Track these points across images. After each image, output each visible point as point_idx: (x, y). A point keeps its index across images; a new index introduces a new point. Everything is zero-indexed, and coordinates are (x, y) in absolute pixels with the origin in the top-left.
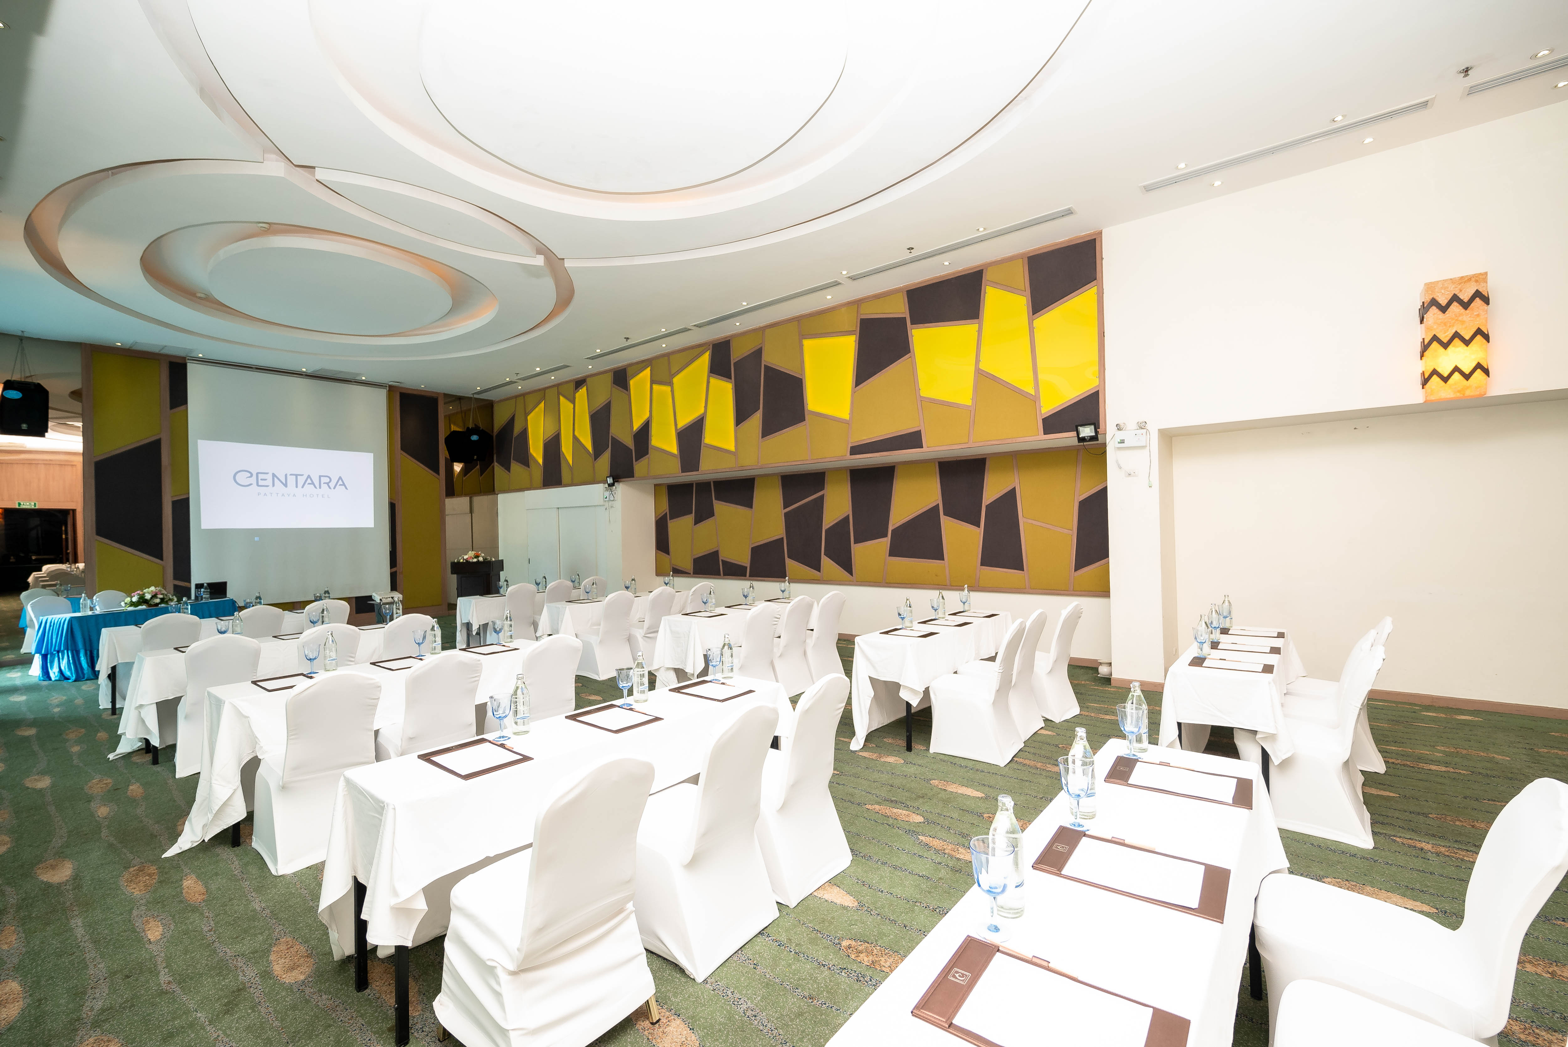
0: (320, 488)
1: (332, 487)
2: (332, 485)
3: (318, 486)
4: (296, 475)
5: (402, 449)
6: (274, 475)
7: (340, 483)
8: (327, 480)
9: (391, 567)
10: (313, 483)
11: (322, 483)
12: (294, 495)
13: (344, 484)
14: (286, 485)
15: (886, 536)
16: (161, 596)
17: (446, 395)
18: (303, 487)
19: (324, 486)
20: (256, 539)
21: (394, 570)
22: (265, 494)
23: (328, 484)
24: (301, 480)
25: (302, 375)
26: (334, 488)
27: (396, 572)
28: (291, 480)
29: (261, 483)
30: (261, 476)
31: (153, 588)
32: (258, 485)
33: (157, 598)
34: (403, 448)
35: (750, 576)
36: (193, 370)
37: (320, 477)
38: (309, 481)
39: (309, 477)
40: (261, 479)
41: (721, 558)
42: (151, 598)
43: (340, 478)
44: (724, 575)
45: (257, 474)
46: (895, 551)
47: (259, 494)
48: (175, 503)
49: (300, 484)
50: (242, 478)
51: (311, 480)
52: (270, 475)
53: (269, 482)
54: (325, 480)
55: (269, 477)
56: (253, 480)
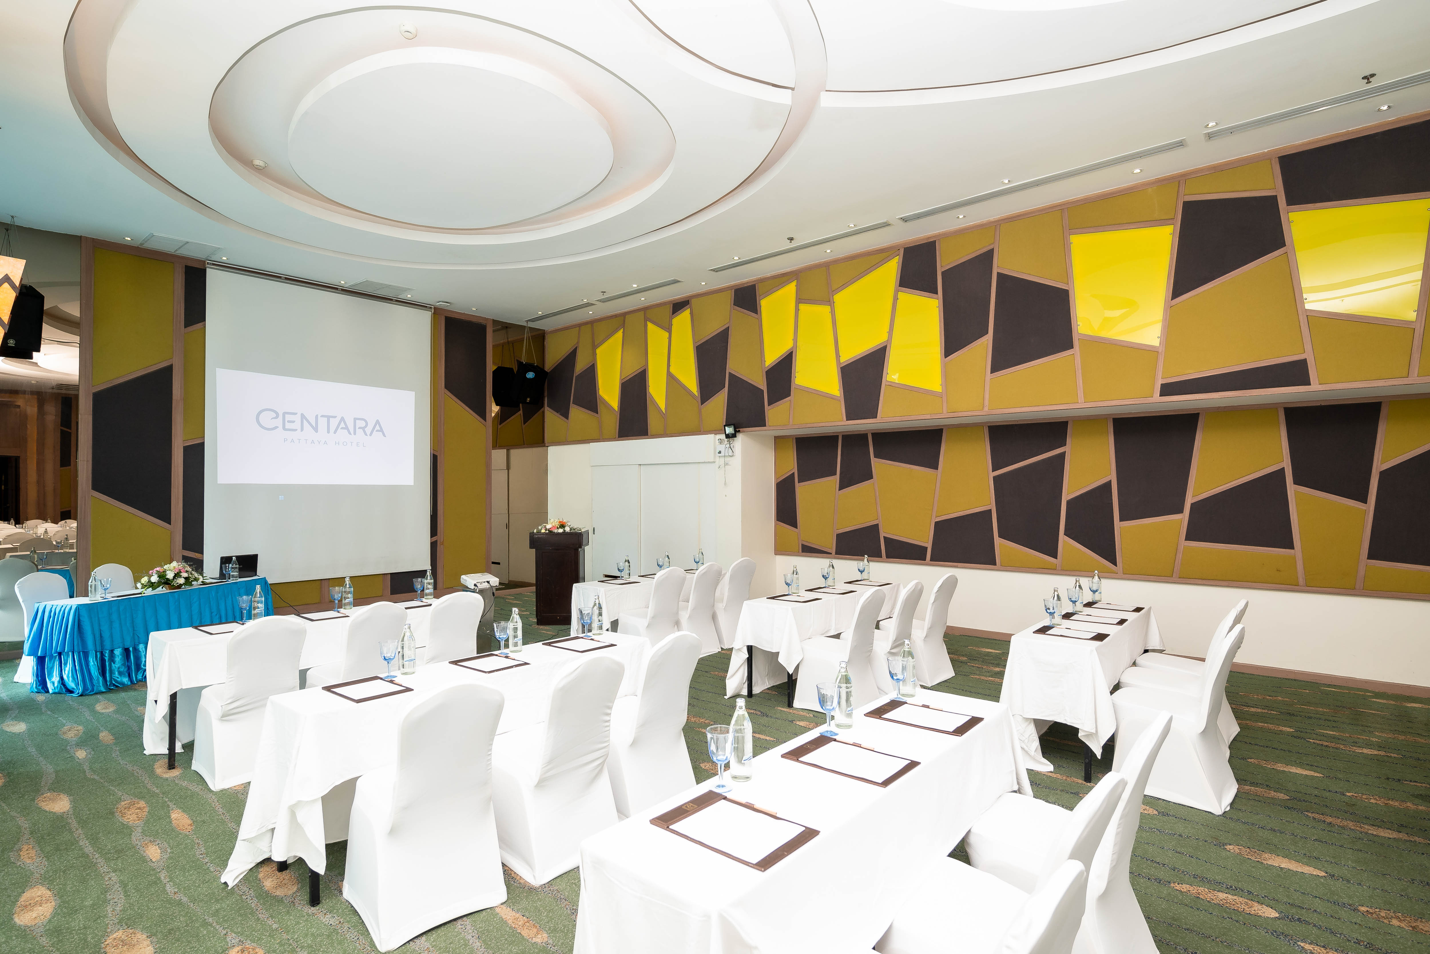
0: (355, 434)
1: (368, 433)
2: (368, 430)
3: (352, 432)
4: (329, 417)
5: (446, 387)
6: (303, 417)
7: (378, 427)
8: (363, 424)
9: (432, 537)
10: (346, 428)
11: (357, 427)
12: (325, 443)
13: (381, 430)
14: (316, 429)
15: (1180, 511)
16: (185, 575)
17: (495, 322)
18: (335, 432)
19: (360, 432)
20: (281, 498)
21: (434, 539)
22: (292, 441)
23: (363, 429)
24: (334, 423)
25: (337, 289)
26: (371, 435)
27: (436, 541)
28: (323, 422)
29: (288, 426)
30: (288, 417)
31: (174, 564)
32: (284, 429)
33: (180, 577)
35: (931, 560)
36: (214, 278)
37: (355, 419)
38: (342, 425)
39: (342, 419)
40: (289, 422)
41: (882, 535)
42: (174, 577)
43: (378, 422)
44: (888, 557)
45: (284, 414)
46: (1193, 534)
47: (285, 440)
48: (186, 449)
49: (333, 428)
50: (266, 419)
51: (345, 424)
52: (299, 416)
53: (297, 425)
54: (360, 424)
55: (297, 418)
56: (279, 422)
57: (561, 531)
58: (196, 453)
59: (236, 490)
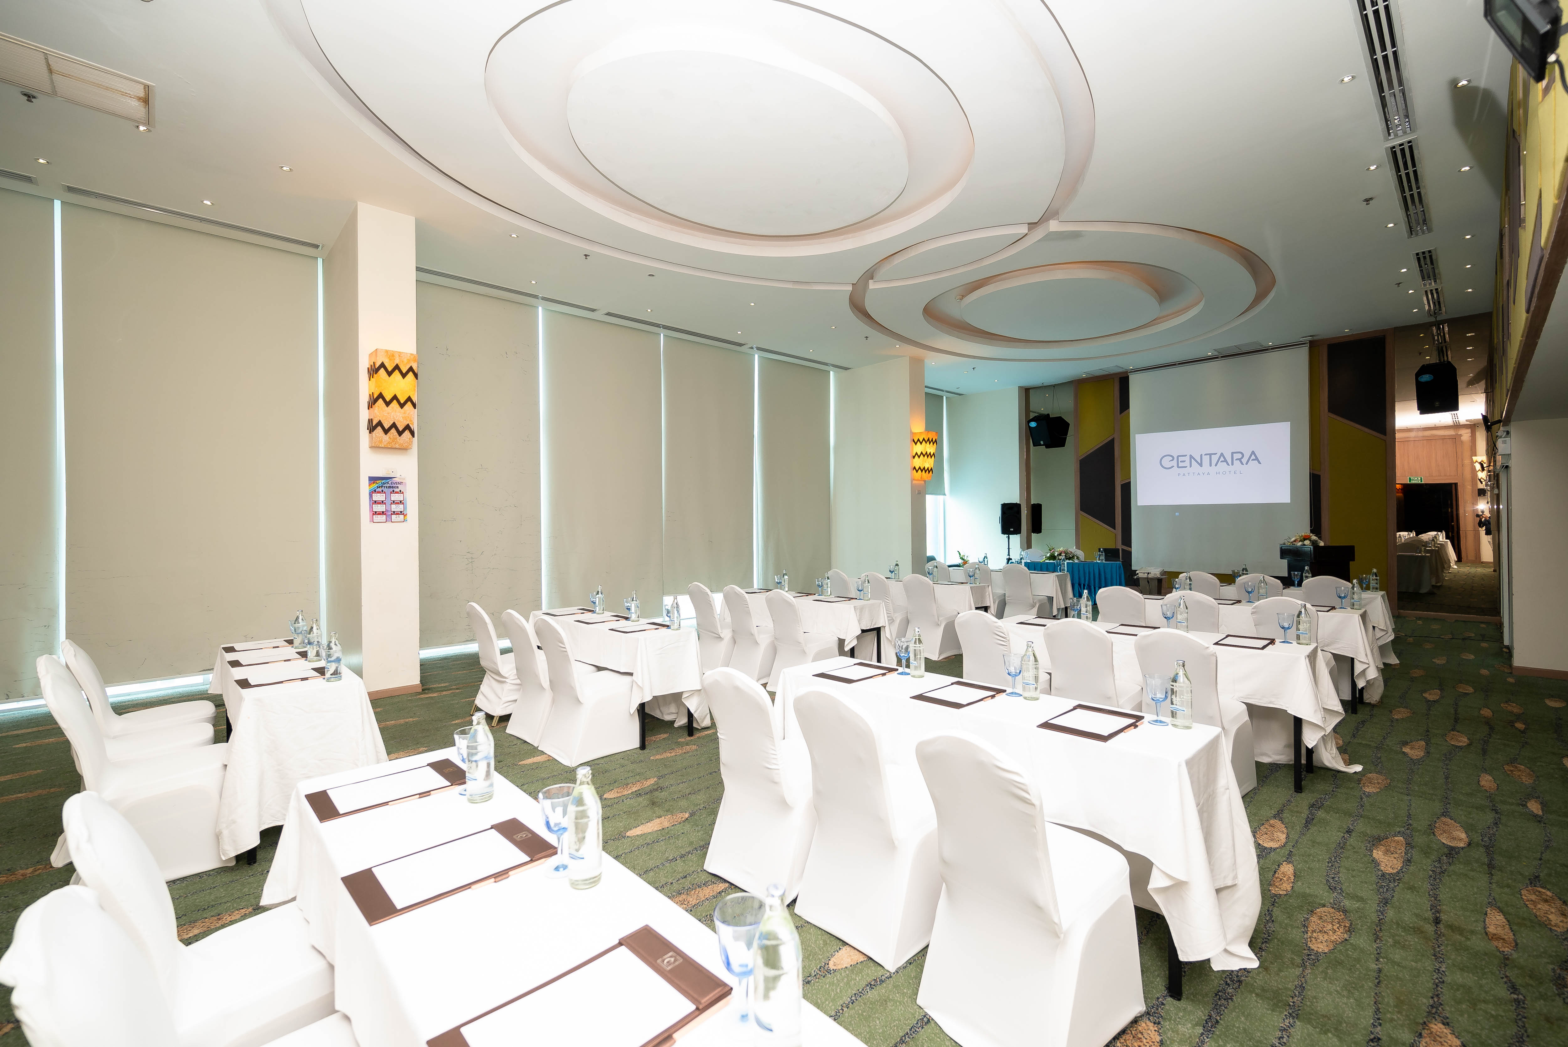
0: (1232, 464)
1: (1244, 463)
2: (1244, 460)
3: (1230, 463)
4: (1210, 455)
5: (1330, 410)
6: (1191, 457)
7: (1253, 457)
8: (1240, 456)
10: (1225, 461)
11: (1234, 459)
13: (1257, 459)
14: (1201, 465)
17: (1398, 329)
18: (1216, 465)
19: (1237, 463)
20: (1177, 514)
22: (1184, 475)
23: (1240, 460)
24: (1215, 458)
26: (1247, 464)
28: (1206, 459)
29: (1181, 464)
30: (1181, 459)
32: (1178, 467)
33: (1061, 555)
34: (1332, 405)
36: (1132, 379)
37: (1233, 453)
38: (1222, 459)
39: (1222, 455)
40: (1181, 462)
42: (1057, 555)
43: (1253, 453)
45: (1178, 457)
47: (1179, 474)
48: (1122, 486)
49: (1214, 463)
50: (1166, 462)
51: (1224, 458)
52: (1188, 457)
53: (1187, 464)
54: (1236, 456)
55: (1187, 459)
56: (1174, 463)
58: (1127, 488)
59: (1151, 509)
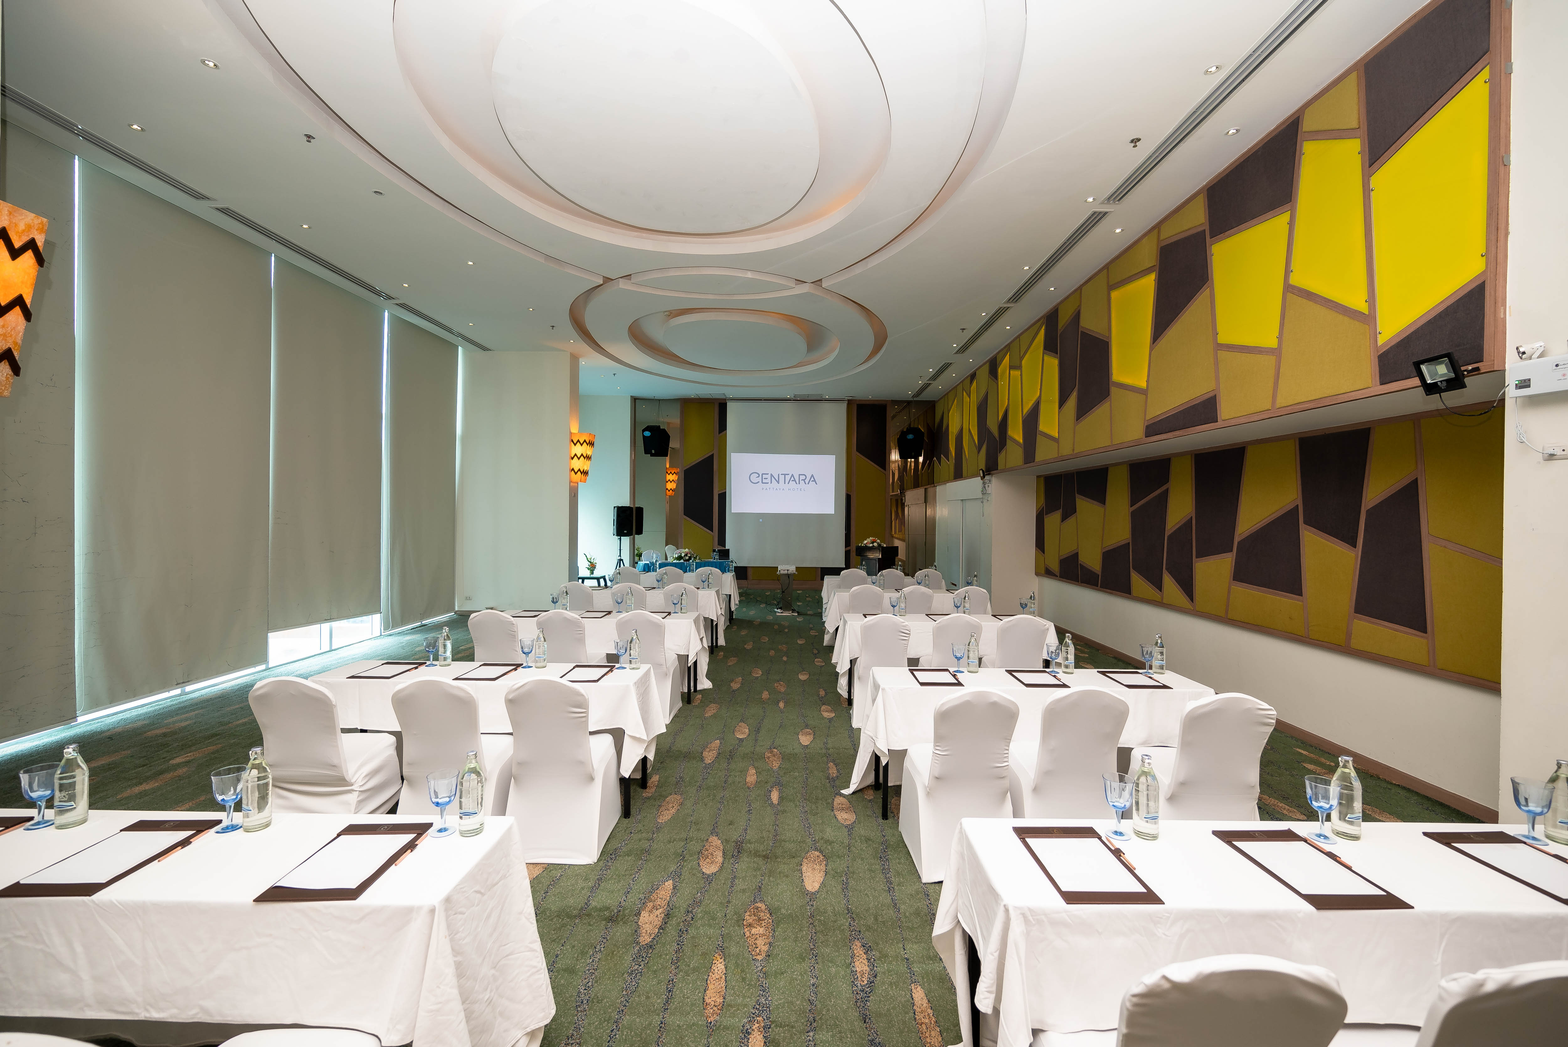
0: (799, 484)
2: (807, 481)
3: (798, 482)
4: (785, 475)
5: (857, 450)
6: (772, 475)
7: (812, 479)
8: (804, 477)
9: (846, 547)
10: (795, 480)
11: (801, 480)
12: (783, 489)
13: (814, 481)
14: (778, 482)
16: (690, 555)
17: (895, 402)
18: (788, 483)
19: (802, 483)
20: (761, 520)
21: (848, 548)
22: (766, 489)
23: (804, 480)
24: (788, 477)
26: (808, 484)
27: (849, 550)
28: (782, 478)
29: (764, 481)
30: (764, 476)
31: (687, 550)
32: (762, 483)
33: (687, 556)
34: (859, 450)
35: (1100, 587)
36: (730, 407)
37: (800, 475)
38: (792, 479)
39: (792, 475)
40: (764, 478)
41: (1079, 562)
42: (684, 556)
43: (812, 476)
44: (1082, 582)
45: (762, 474)
46: (1241, 575)
47: (763, 489)
48: (718, 496)
49: (787, 481)
50: (754, 478)
51: (794, 478)
52: (770, 475)
53: (768, 480)
54: (802, 477)
55: (769, 476)
56: (760, 479)
57: (871, 545)
58: (723, 497)
59: (741, 516)
